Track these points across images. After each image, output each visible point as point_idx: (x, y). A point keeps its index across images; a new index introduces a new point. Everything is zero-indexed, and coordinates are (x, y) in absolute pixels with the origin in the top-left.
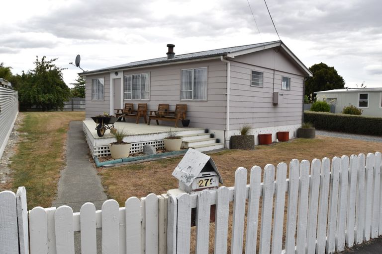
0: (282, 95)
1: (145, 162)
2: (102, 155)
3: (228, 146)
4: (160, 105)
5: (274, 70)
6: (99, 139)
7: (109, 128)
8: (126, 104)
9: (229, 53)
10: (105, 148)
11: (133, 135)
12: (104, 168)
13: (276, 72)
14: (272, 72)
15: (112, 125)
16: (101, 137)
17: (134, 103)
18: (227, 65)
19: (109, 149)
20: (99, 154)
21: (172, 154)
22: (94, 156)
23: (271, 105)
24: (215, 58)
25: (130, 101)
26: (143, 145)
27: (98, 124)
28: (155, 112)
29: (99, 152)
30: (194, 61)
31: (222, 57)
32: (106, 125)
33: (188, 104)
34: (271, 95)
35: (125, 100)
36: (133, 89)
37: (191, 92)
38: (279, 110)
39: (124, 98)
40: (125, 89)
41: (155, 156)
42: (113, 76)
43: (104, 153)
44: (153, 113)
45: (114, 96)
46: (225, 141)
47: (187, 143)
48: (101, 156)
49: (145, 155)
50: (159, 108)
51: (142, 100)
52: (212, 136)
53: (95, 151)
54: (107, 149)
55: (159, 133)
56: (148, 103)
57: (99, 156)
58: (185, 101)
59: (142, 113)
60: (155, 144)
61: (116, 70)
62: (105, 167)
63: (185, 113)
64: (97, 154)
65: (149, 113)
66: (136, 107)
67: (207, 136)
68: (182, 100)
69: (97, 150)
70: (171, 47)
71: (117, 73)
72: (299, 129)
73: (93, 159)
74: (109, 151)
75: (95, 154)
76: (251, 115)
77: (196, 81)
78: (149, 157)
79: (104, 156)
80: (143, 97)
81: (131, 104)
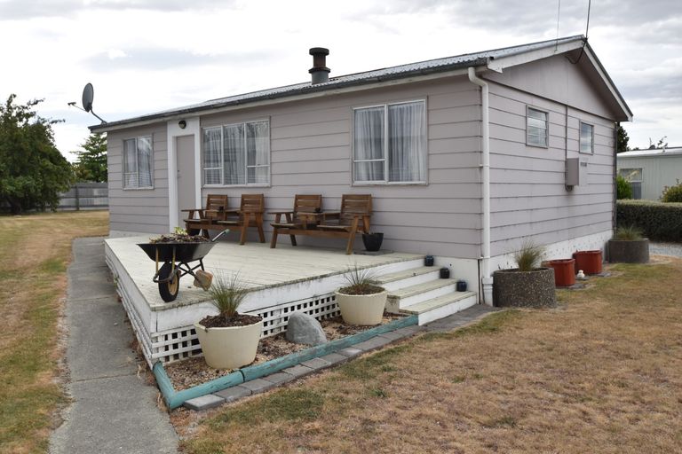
0: (585, 165)
1: (309, 374)
2: (176, 356)
3: (489, 298)
4: (297, 197)
5: (566, 106)
6: (164, 309)
7: (190, 272)
8: (209, 196)
9: (492, 58)
10: (184, 334)
11: (259, 289)
12: (193, 414)
13: (570, 112)
14: (562, 110)
15: (198, 262)
16: (170, 304)
17: (230, 193)
18: (481, 90)
19: (194, 337)
20: (167, 353)
21: (369, 338)
22: (151, 359)
23: (561, 190)
24: (450, 74)
25: (219, 188)
26: (283, 314)
27: (161, 264)
28: (288, 214)
29: (167, 348)
30: (390, 83)
31: (471, 72)
32: (183, 266)
33: (375, 193)
34: (561, 167)
35: (207, 186)
36: (225, 161)
37: (382, 163)
38: (577, 200)
39: (203, 183)
40: (206, 160)
41: (329, 350)
42: (174, 130)
43: (181, 350)
44: (283, 217)
45: (178, 177)
46: (481, 285)
47: (393, 299)
48: (172, 360)
49: (302, 350)
50: (296, 205)
51: (250, 185)
52: (445, 274)
53: (154, 345)
54: (189, 337)
55: (322, 277)
56: (266, 193)
57: (167, 358)
58: (363, 186)
59: (253, 217)
60: (315, 307)
61: (181, 117)
62: (196, 409)
63: (369, 217)
64: (162, 353)
65: (274, 217)
66: (236, 204)
67: (433, 275)
68: (357, 183)
69: (162, 342)
70: (319, 54)
71: (183, 124)
72: (610, 241)
73: (148, 367)
74: (195, 342)
75: (155, 355)
76: (526, 217)
77: (394, 136)
78: (313, 356)
79: (181, 357)
80: (252, 178)
81: (222, 196)
